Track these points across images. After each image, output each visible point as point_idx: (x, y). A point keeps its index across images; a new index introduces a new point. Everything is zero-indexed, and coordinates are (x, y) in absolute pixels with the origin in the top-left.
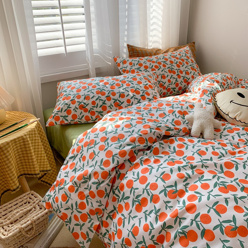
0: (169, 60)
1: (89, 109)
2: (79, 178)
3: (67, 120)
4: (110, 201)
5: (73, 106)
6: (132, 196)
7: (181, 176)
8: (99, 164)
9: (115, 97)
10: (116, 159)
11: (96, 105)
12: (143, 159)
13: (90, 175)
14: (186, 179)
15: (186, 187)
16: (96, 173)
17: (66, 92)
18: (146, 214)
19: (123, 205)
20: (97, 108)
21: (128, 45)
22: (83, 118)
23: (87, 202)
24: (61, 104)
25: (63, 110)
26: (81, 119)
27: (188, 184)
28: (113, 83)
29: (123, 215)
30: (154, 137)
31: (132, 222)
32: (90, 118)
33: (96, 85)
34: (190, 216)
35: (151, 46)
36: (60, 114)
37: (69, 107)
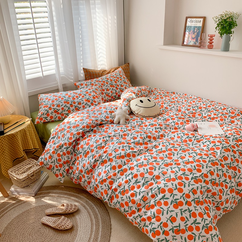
0: (110, 79)
1: (60, 113)
2: (57, 147)
3: (47, 120)
4: (73, 156)
5: (50, 111)
6: (83, 152)
7: (104, 141)
9: (76, 105)
10: (75, 136)
11: (64, 110)
12: (88, 135)
13: (63, 145)
14: (106, 142)
15: (105, 145)
16: (65, 144)
17: (45, 102)
18: (88, 158)
19: (79, 156)
21: (83, 68)
22: (57, 118)
23: (62, 158)
24: (43, 110)
25: (45, 114)
26: (55, 119)
28: (74, 95)
29: (79, 161)
30: (94, 125)
32: (61, 118)
33: (63, 97)
35: (100, 68)
36: (43, 116)
37: (48, 112)
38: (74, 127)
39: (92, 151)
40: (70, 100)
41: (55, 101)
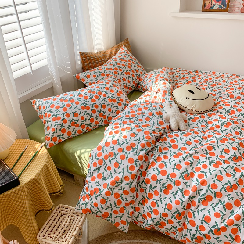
0: (121, 64)
1: (80, 124)
2: (112, 183)
3: (63, 138)
4: (139, 193)
6: (158, 185)
7: (187, 164)
8: (126, 170)
9: (99, 109)
10: (138, 163)
11: (85, 120)
12: (156, 158)
13: (122, 180)
14: (190, 164)
15: (193, 170)
16: (126, 178)
18: (173, 194)
19: (153, 193)
20: (86, 121)
21: (80, 53)
22: (77, 133)
23: (122, 199)
25: (58, 130)
26: (75, 134)
27: (193, 168)
28: (92, 95)
29: (154, 199)
31: (164, 202)
32: (82, 131)
33: (78, 101)
34: (204, 188)
36: (56, 135)
37: (62, 127)
38: (128, 148)
39: (177, 183)
40: (89, 104)
41: (68, 108)
